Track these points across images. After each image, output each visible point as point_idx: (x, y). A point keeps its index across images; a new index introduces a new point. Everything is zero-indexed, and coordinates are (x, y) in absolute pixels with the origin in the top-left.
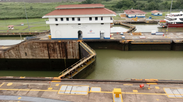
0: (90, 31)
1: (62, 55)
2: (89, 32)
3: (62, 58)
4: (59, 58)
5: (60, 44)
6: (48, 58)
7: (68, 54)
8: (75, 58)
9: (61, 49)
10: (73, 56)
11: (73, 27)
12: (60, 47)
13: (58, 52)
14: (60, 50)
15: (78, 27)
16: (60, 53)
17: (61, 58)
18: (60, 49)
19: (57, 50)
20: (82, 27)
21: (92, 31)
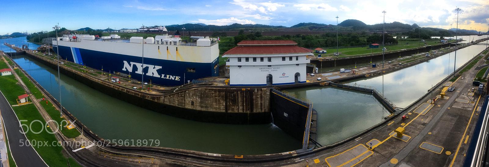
1: (245, 108)
2: (282, 76)
3: (245, 112)
4: (241, 111)
5: (244, 93)
6: (224, 111)
7: (254, 106)
8: (263, 111)
9: (245, 100)
10: (261, 109)
11: (261, 69)
12: (243, 97)
13: (240, 104)
14: (243, 101)
15: (268, 70)
16: (243, 106)
17: (243, 111)
18: (243, 99)
19: (239, 101)
20: (273, 70)
21: (285, 74)
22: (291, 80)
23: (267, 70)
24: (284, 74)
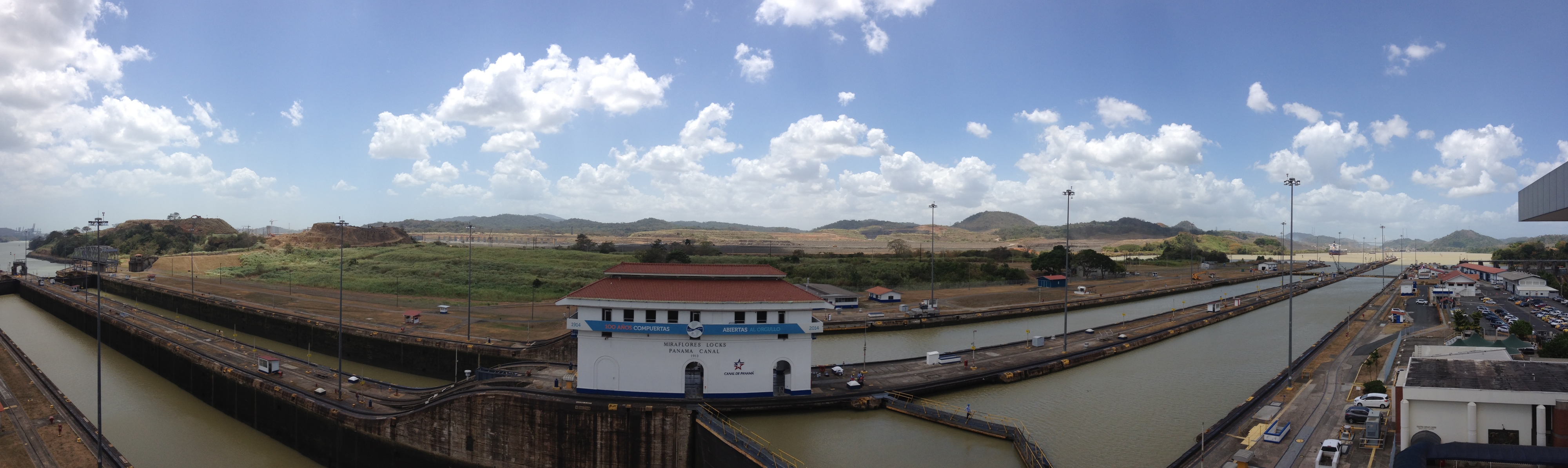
0: (736, 364)
2: (732, 369)
5: (615, 420)
9: (615, 443)
11: (668, 348)
12: (611, 433)
13: (602, 455)
14: (611, 446)
15: (689, 348)
18: (611, 440)
19: (599, 446)
20: (707, 349)
21: (742, 364)
22: (764, 384)
23: (687, 348)
24: (739, 364)
